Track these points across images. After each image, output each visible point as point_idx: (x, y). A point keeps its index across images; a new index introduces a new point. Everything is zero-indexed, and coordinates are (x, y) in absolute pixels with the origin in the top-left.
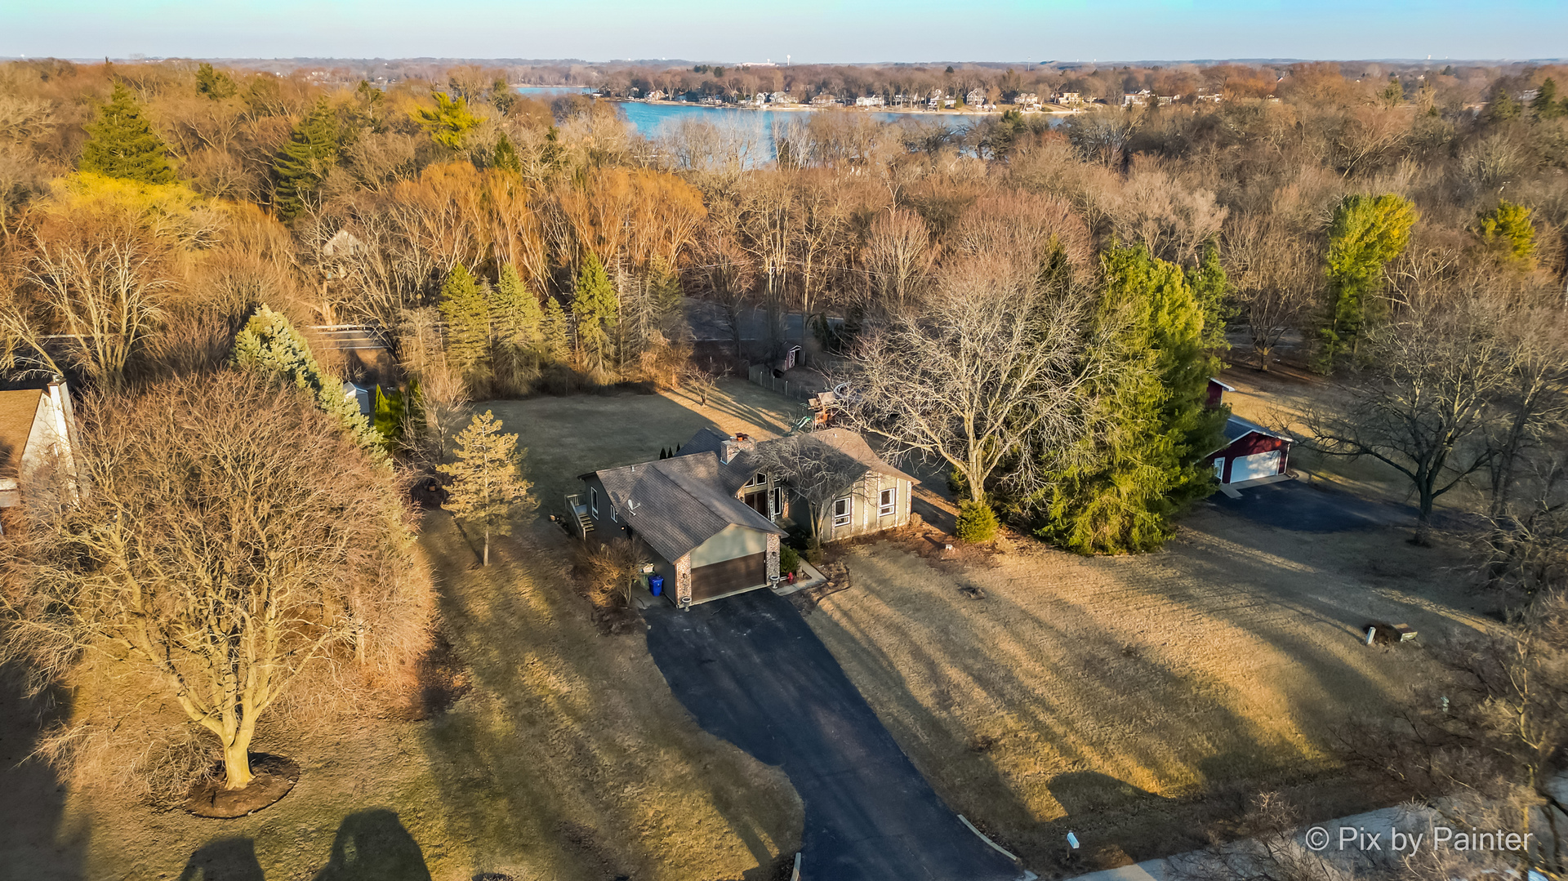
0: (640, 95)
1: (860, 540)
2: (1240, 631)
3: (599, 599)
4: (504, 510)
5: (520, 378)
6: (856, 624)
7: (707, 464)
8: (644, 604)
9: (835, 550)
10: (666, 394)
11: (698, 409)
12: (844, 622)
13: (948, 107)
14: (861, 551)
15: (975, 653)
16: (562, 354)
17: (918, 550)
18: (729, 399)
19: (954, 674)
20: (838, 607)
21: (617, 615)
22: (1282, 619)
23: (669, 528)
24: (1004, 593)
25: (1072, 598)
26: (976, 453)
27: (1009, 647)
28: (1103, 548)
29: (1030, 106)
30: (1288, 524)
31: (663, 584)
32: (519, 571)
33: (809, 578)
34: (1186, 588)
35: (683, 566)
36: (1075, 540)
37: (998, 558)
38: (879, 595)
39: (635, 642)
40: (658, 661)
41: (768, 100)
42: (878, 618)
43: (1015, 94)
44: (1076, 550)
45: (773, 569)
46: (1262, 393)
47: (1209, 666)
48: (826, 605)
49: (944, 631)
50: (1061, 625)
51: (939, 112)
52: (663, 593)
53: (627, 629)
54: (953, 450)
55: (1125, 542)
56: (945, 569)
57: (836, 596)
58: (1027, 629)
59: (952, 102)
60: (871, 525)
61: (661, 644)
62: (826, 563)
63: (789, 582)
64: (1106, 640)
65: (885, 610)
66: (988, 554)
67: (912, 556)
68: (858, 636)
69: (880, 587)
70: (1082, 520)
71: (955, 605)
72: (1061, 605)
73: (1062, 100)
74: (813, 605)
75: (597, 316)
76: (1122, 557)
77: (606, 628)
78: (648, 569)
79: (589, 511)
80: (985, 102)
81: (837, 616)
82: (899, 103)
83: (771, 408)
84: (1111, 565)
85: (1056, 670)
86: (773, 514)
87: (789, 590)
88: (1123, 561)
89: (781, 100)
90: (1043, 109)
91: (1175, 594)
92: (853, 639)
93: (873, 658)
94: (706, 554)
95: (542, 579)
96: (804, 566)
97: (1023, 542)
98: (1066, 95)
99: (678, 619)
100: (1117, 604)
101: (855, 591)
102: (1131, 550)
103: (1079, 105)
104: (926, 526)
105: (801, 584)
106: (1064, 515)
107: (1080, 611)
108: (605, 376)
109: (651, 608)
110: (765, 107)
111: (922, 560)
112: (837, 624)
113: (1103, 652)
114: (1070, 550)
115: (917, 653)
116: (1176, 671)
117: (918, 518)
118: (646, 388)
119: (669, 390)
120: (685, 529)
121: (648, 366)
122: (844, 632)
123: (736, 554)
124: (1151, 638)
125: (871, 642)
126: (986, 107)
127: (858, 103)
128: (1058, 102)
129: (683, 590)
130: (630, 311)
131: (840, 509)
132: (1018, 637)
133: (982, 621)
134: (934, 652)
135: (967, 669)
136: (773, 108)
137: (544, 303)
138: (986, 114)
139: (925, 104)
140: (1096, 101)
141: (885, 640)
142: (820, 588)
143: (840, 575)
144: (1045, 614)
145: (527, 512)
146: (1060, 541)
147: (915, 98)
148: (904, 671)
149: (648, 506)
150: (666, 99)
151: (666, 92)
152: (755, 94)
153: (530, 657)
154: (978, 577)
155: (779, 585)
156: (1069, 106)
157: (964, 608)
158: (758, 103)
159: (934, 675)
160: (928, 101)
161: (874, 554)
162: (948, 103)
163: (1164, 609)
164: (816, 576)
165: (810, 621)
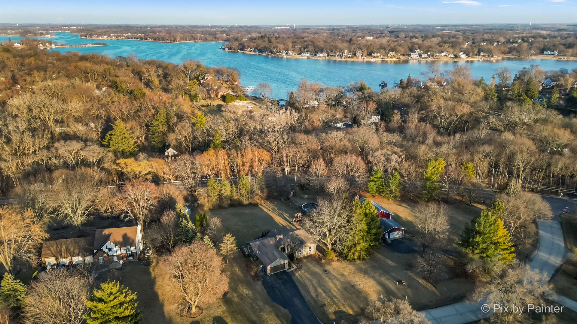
0: (242, 49)
1: (305, 257)
2: (374, 282)
3: (253, 274)
4: (232, 252)
5: (226, 203)
6: (302, 279)
7: (273, 240)
8: (261, 274)
9: (299, 260)
10: (261, 206)
11: (269, 212)
12: (300, 279)
13: (349, 57)
14: (305, 261)
15: (324, 286)
16: (235, 197)
17: (316, 260)
18: (276, 209)
19: (320, 290)
20: (299, 275)
21: (256, 277)
22: (384, 280)
23: (266, 258)
24: (332, 272)
25: (345, 273)
26: (329, 239)
27: (331, 285)
28: (354, 260)
29: (378, 57)
30: (398, 251)
31: (264, 269)
32: (235, 265)
33: (293, 268)
34: (368, 271)
35: (269, 267)
36: (349, 258)
37: (332, 262)
38: (307, 272)
39: (260, 283)
40: (265, 287)
41: (287, 54)
42: (307, 278)
43: (372, 52)
44: (349, 260)
45: (286, 266)
46: (408, 207)
47: (366, 289)
48: (297, 274)
49: (319, 281)
50: (341, 280)
51: (346, 59)
52: (264, 272)
53: (258, 280)
54: (324, 239)
55: (359, 258)
56: (321, 265)
57: (299, 272)
58: (335, 281)
59: (350, 56)
60: (307, 254)
61: (264, 283)
62: (297, 264)
63: (289, 269)
64: (349, 283)
65: (308, 276)
66: (331, 261)
67: (315, 262)
68: (302, 282)
69: (308, 271)
70: (350, 254)
71: (322, 275)
72: (342, 275)
73: (389, 55)
74: (294, 274)
75: (244, 188)
76: (358, 262)
77: (254, 279)
78: (262, 266)
79: (248, 250)
80: (362, 56)
81: (299, 277)
82: (332, 56)
83: (287, 212)
84: (355, 264)
85: (339, 290)
86: (286, 251)
87: (290, 271)
88: (358, 263)
89: (291, 54)
90: (382, 58)
91: (365, 272)
92: (301, 283)
93: (305, 287)
94: (273, 264)
95: (240, 267)
96: (293, 265)
97: (339, 258)
98: (390, 53)
99: (268, 278)
100: (353, 275)
101: (303, 271)
102: (360, 260)
103: (395, 57)
104: (319, 254)
105: (292, 269)
106: (347, 252)
107: (345, 276)
108: (246, 202)
109: (262, 275)
110: (286, 56)
111: (317, 263)
112: (299, 279)
113: (348, 286)
114: (348, 260)
115: (313, 286)
116: (361, 290)
117: (317, 252)
118: (256, 205)
119: (261, 205)
120: (269, 259)
121: (256, 199)
122: (300, 281)
123: (279, 264)
124: (358, 283)
125: (305, 283)
126: (362, 57)
127: (318, 55)
128: (387, 55)
129: (269, 272)
130: (252, 186)
131: (300, 251)
132: (333, 283)
133: (327, 279)
134: (316, 285)
135: (322, 289)
136: (289, 57)
137: (231, 185)
138: (362, 60)
139: (341, 56)
140: (401, 55)
141: (308, 283)
142: (296, 270)
143: (300, 267)
144: (339, 277)
145: (237, 252)
146: (345, 258)
147: (338, 54)
148: (311, 290)
149: (261, 252)
150: (251, 51)
151: (251, 48)
152: (283, 51)
153: (240, 286)
154: (328, 268)
155: (288, 269)
156: (391, 57)
157: (324, 276)
158: (283, 55)
159: (316, 291)
160: (342, 55)
161: (307, 261)
162: (349, 56)
163: (362, 276)
164: (295, 267)
165: (293, 278)
